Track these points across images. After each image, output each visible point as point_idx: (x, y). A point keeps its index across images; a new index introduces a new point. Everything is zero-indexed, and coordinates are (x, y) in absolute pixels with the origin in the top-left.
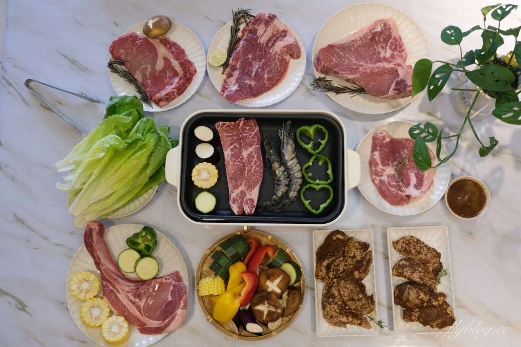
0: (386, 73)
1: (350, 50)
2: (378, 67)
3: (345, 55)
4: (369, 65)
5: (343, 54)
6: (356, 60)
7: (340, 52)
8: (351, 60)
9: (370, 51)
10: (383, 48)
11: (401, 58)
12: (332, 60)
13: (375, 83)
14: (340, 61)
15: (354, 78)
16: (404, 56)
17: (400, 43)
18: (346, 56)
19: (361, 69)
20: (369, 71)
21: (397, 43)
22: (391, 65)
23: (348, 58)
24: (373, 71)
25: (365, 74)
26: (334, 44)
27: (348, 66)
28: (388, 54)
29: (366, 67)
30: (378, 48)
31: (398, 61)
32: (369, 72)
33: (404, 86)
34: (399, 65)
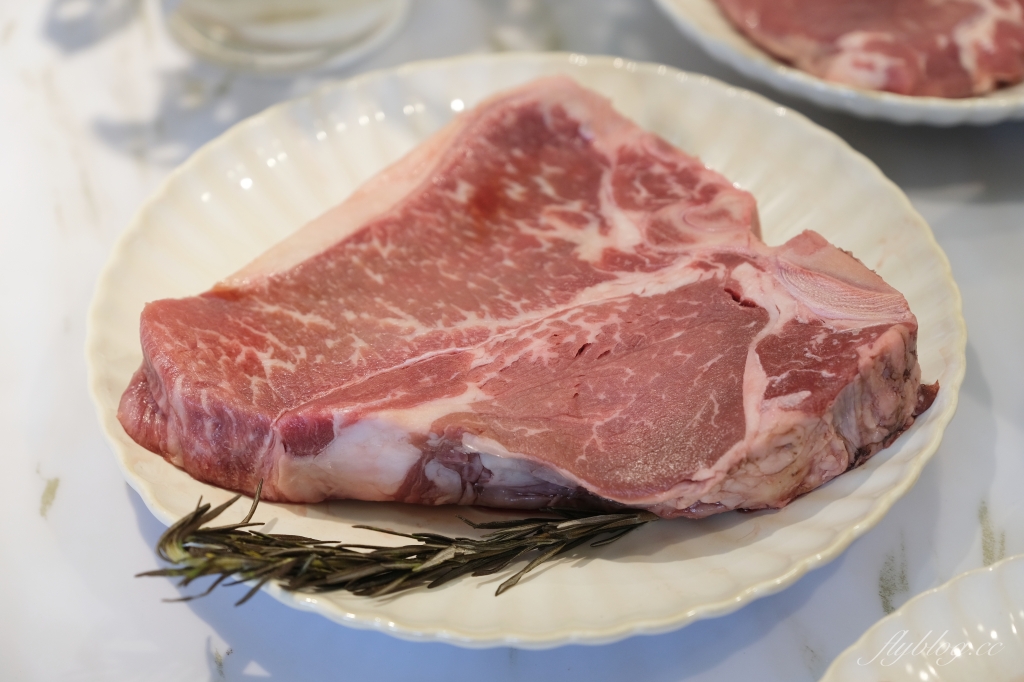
0: (667, 327)
1: (357, 285)
2: (589, 308)
3: (335, 317)
4: (524, 318)
5: (318, 320)
6: (426, 318)
7: (296, 315)
8: (392, 330)
9: (500, 257)
10: (578, 221)
11: (724, 223)
12: (252, 366)
13: (616, 414)
14: (311, 354)
15: (453, 417)
16: (737, 211)
17: (672, 166)
18: (344, 325)
19: (480, 356)
20: (539, 349)
21: (658, 169)
22: (679, 276)
23: (365, 329)
24: (571, 338)
25: (517, 377)
26: (243, 283)
27: (374, 365)
28: (627, 230)
29: (513, 333)
30: (549, 228)
31: (713, 240)
32: (546, 356)
33: (827, 347)
34: (731, 260)
